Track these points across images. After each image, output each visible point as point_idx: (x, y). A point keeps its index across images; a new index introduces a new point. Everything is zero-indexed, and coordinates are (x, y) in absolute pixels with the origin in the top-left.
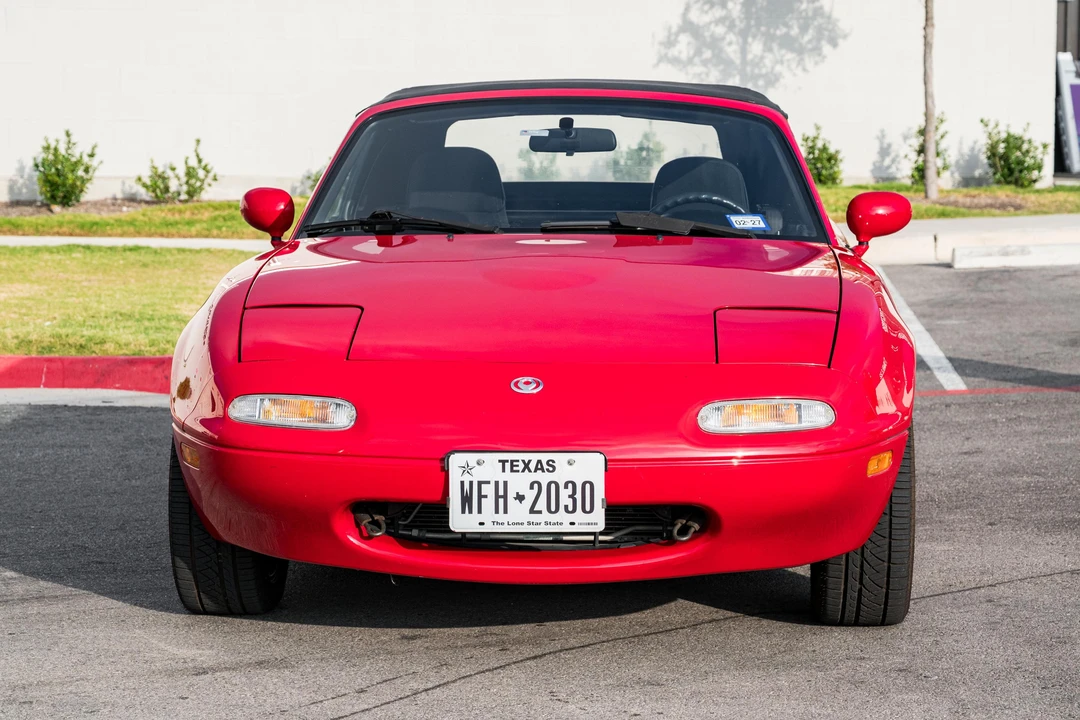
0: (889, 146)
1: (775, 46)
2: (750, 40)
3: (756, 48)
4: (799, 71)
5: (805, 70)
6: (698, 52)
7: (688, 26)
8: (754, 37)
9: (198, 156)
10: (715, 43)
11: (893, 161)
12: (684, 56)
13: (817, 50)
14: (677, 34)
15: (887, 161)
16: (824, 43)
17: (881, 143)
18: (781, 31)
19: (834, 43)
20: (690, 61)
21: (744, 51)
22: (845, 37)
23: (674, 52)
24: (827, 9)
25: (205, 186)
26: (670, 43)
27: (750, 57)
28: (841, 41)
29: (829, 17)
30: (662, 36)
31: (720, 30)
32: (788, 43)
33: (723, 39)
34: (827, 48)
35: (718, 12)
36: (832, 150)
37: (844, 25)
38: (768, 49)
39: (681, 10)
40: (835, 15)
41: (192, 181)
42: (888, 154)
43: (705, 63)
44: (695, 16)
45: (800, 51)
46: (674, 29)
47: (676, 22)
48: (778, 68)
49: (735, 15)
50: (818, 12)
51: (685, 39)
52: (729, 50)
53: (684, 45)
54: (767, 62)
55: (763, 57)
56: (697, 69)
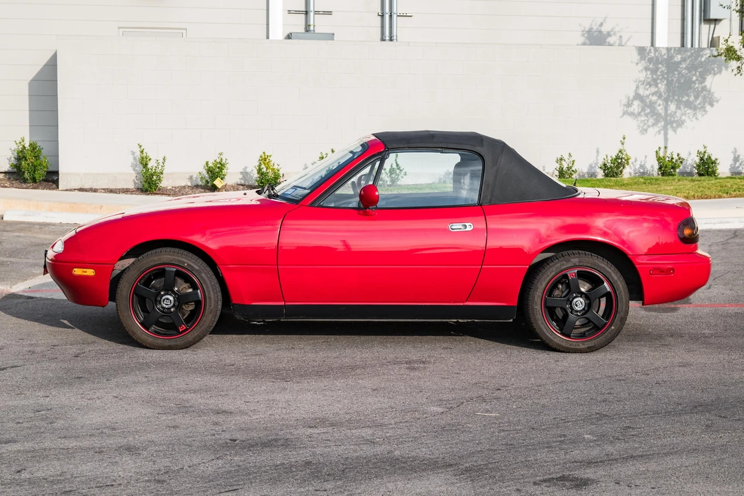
0: (739, 156)
1: (682, 107)
2: (669, 103)
3: (672, 107)
4: (694, 119)
5: (697, 118)
6: (643, 110)
7: (638, 96)
8: (672, 102)
9: (396, 163)
10: (652, 105)
11: (741, 164)
12: (636, 112)
13: (703, 108)
14: (633, 101)
15: (738, 164)
16: (707, 104)
17: (735, 155)
18: (685, 99)
19: (712, 105)
20: (639, 114)
21: (666, 109)
22: (717, 101)
23: (631, 109)
24: (708, 87)
25: (400, 177)
26: (629, 105)
27: (669, 112)
28: (715, 104)
29: (709, 91)
30: (625, 101)
31: (654, 98)
32: (689, 105)
33: (656, 103)
34: (708, 107)
35: (653, 89)
36: (713, 159)
37: (716, 95)
38: (678, 108)
39: (634, 89)
40: (712, 90)
41: (393, 176)
42: (738, 161)
43: (646, 115)
44: (641, 91)
45: (695, 108)
46: (631, 98)
47: (632, 95)
48: (683, 118)
49: (662, 90)
50: (704, 89)
51: (636, 103)
52: (659, 108)
53: (636, 106)
54: (678, 114)
55: (675, 112)
56: (642, 118)
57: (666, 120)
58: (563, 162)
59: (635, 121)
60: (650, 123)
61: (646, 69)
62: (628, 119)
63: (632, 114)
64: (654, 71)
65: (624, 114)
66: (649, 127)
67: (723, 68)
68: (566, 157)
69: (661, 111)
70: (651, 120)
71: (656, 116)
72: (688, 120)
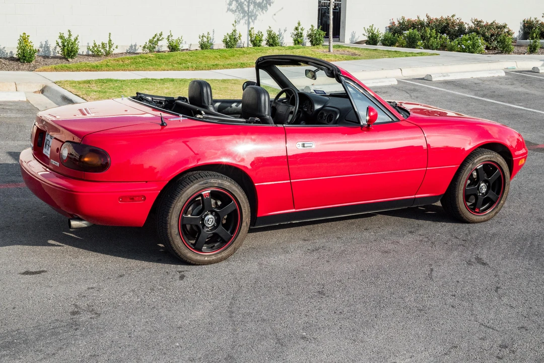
1: (256, 7)
3: (252, 7)
4: (262, 13)
6: (237, 7)
8: (251, 3)
10: (242, 5)
12: (234, 9)
13: (266, 7)
14: (232, 2)
16: (268, 4)
17: (279, 33)
18: (258, 1)
19: (270, 5)
20: (236, 10)
21: (248, 6)
22: (273, 3)
23: (231, 7)
26: (230, 4)
27: (250, 9)
28: (271, 4)
30: (228, 2)
33: (244, 3)
34: (268, 6)
38: (254, 7)
42: (281, 36)
43: (239, 11)
45: (262, 8)
51: (234, 2)
52: (245, 6)
53: (234, 5)
54: (254, 11)
56: (237, 13)
57: (248, 14)
58: (204, 38)
59: (233, 15)
60: (241, 17)
62: (230, 13)
63: (232, 11)
65: (228, 10)
66: (240, 19)
68: (206, 35)
69: (246, 9)
70: (242, 15)
71: (244, 12)
72: (259, 15)
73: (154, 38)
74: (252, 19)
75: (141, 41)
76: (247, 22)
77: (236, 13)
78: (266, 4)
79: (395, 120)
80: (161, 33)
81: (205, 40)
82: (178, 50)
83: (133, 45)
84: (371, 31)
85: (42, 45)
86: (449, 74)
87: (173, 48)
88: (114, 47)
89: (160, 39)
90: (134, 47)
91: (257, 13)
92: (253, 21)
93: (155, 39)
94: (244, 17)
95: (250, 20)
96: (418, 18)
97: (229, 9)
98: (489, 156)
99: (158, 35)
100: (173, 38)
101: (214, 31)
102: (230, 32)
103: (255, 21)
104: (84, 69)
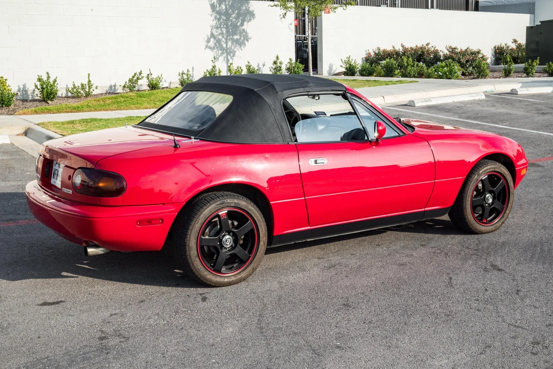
1: (234, 43)
3: (230, 43)
4: (240, 50)
6: (215, 44)
7: (212, 35)
8: (229, 40)
10: (219, 41)
12: (212, 46)
13: (244, 43)
14: (210, 39)
18: (235, 37)
19: (248, 41)
20: (214, 47)
21: (226, 43)
22: (250, 39)
23: (209, 44)
26: (208, 41)
27: (228, 46)
28: (249, 40)
29: (246, 32)
30: (206, 39)
31: (220, 37)
33: (221, 40)
34: (246, 42)
35: (219, 31)
37: (250, 35)
38: (232, 43)
39: (210, 31)
40: (248, 32)
43: (217, 48)
44: (214, 33)
46: (209, 36)
47: (209, 34)
49: (224, 32)
50: (244, 30)
51: (212, 39)
52: (223, 43)
53: (212, 43)
54: (233, 48)
55: (232, 46)
56: (216, 50)
57: (226, 51)
58: (184, 75)
59: (212, 52)
60: (220, 54)
61: (216, 17)
62: (208, 50)
63: (210, 48)
64: (219, 20)
66: (219, 56)
67: (252, 18)
68: (186, 72)
69: (224, 45)
70: (220, 52)
71: (222, 48)
72: (237, 51)
73: (133, 77)
74: (230, 55)
75: (120, 80)
76: (226, 59)
77: (214, 51)
78: (244, 40)
79: (401, 134)
80: (141, 71)
81: (185, 77)
82: (158, 88)
83: (112, 85)
84: (348, 62)
85: (20, 89)
86: (431, 99)
87: (153, 86)
88: (94, 87)
89: (140, 77)
90: (113, 87)
91: (235, 49)
92: (231, 58)
93: (135, 78)
94: (223, 53)
95: (229, 57)
96: (394, 48)
97: (207, 47)
98: (493, 166)
99: (138, 74)
100: (153, 76)
101: (193, 69)
102: (210, 68)
103: (234, 58)
104: (65, 110)
